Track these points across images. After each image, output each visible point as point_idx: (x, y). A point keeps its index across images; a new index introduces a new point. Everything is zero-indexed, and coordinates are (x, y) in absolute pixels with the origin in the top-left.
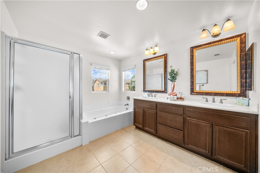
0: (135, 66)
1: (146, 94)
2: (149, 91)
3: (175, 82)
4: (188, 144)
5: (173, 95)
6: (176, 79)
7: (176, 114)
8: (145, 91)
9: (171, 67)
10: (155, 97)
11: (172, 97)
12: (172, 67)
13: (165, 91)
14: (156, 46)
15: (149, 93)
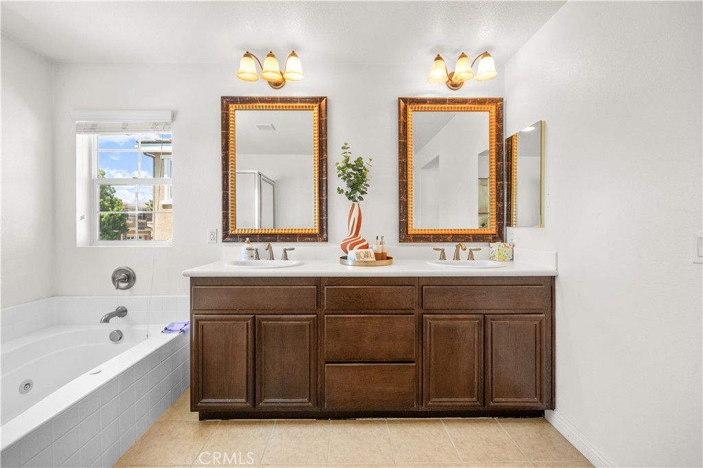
0: (174, 117)
1: (241, 250)
2: (253, 237)
3: (361, 202)
4: (429, 395)
5: (359, 248)
6: (363, 193)
7: (390, 312)
8: (229, 235)
9: (344, 148)
10: (286, 258)
11: (362, 255)
12: (348, 148)
13: (321, 234)
14: (293, 54)
15: (255, 245)
